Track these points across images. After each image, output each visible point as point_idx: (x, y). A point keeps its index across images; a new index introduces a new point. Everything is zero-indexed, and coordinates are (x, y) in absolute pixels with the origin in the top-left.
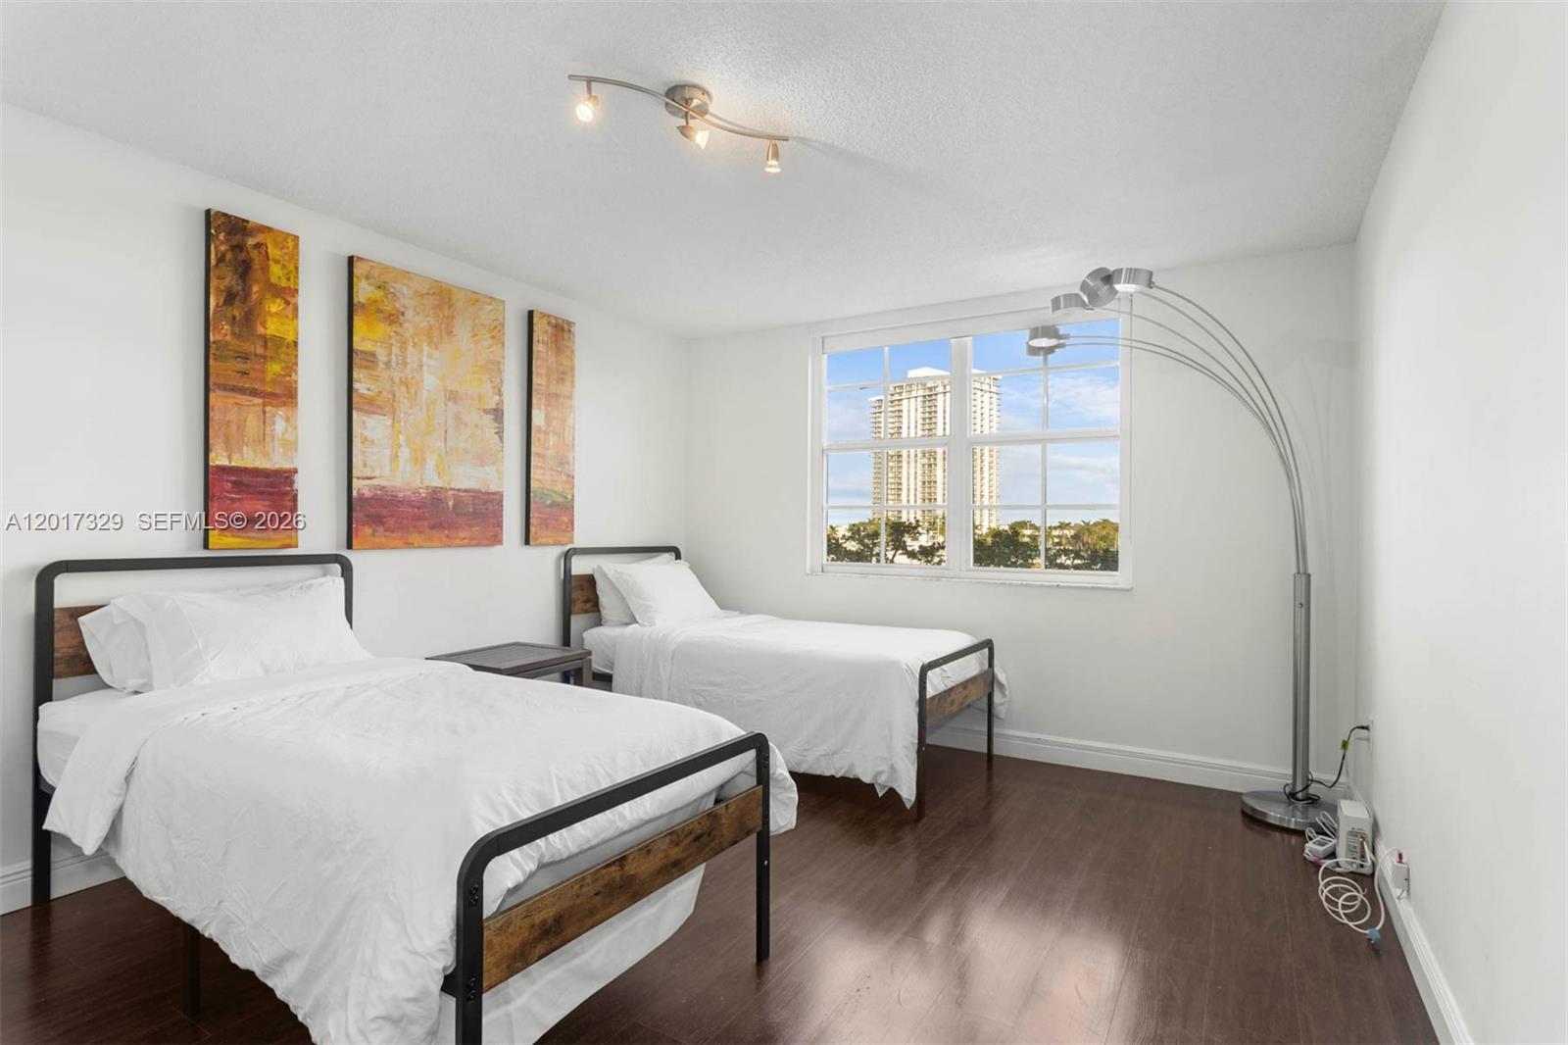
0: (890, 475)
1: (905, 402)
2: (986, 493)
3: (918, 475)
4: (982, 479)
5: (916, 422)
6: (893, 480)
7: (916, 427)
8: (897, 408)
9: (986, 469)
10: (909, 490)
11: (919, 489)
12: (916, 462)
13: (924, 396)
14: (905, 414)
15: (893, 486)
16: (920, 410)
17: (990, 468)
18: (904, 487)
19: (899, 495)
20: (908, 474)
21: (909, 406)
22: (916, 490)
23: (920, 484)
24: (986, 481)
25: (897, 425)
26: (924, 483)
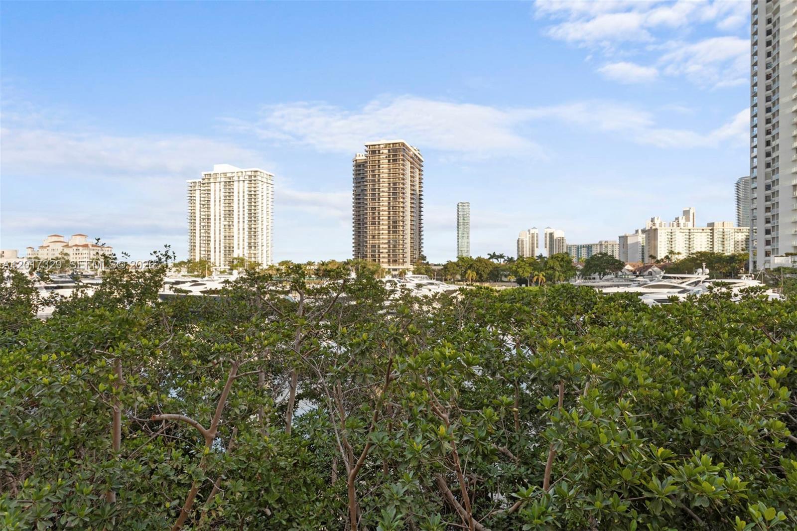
0: (202, 231)
1: (212, 185)
2: (265, 244)
3: (221, 232)
4: (262, 235)
5: (220, 198)
6: (204, 235)
7: (220, 201)
8: (207, 188)
9: (265, 230)
10: (215, 241)
11: (222, 241)
12: (220, 223)
13: (225, 182)
14: (212, 193)
15: (204, 238)
16: (223, 190)
17: (267, 229)
18: (212, 239)
19: (209, 244)
20: (215, 230)
21: (215, 188)
22: (220, 241)
23: (222, 237)
24: (265, 237)
25: (207, 199)
26: (225, 237)
